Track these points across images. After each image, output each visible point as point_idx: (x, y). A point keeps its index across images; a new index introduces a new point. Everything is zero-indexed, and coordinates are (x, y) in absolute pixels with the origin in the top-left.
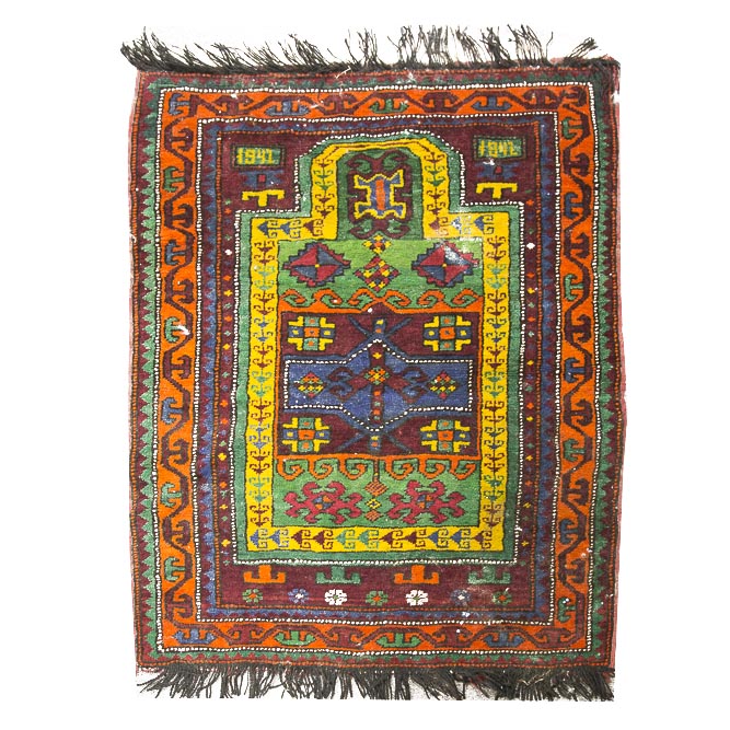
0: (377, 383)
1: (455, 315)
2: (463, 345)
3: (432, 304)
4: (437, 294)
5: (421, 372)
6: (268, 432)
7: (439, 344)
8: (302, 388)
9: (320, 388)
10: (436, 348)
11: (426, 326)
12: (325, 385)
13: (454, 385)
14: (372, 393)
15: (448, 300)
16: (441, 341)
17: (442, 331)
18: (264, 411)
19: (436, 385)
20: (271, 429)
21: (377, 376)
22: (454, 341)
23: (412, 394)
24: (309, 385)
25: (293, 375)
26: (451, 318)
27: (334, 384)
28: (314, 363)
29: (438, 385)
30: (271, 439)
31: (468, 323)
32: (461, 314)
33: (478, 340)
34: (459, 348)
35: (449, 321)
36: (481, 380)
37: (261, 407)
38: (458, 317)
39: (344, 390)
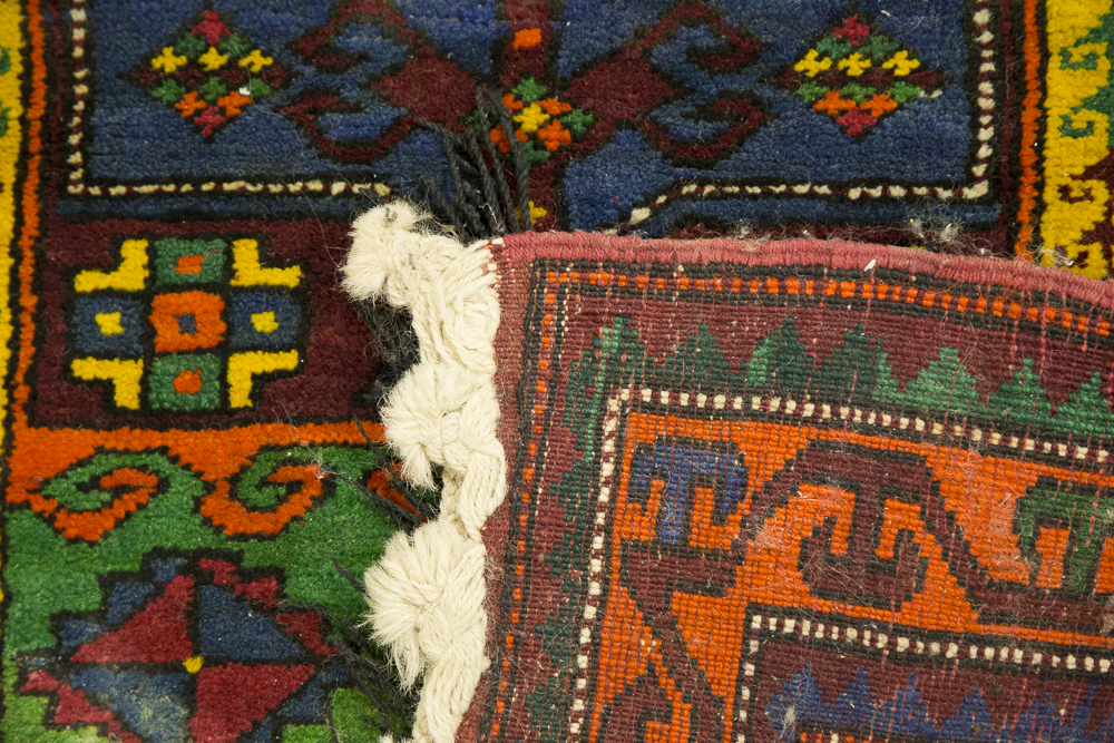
0: (530, 87)
1: (150, 415)
2: (111, 263)
3: (263, 469)
4: (236, 520)
5: (318, 138)
7: (229, 271)
8: (903, 64)
9: (810, 64)
10: (246, 253)
11: (289, 360)
12: (785, 76)
13: (160, 78)
14: (551, 44)
16: (222, 284)
17: (211, 330)
19: (245, 77)
21: (531, 118)
22: (156, 285)
23: (358, 39)
24: (865, 79)
25: (953, 128)
26: (165, 398)
27: (739, 84)
28: (840, 188)
29: (233, 75)
31: (86, 369)
32: (117, 418)
33: (37, 288)
34: (134, 252)
35: (182, 385)
36: (26, 100)
38: (134, 404)
39: (688, 52)
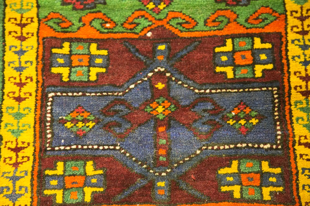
0: (161, 117)
1: (251, 36)
2: (264, 71)
3: (222, 25)
4: (228, 13)
5: (214, 104)
6: (26, 182)
7: (234, 71)
8: (69, 125)
9: (91, 124)
10: (230, 75)
11: (217, 50)
12: (97, 121)
13: (256, 117)
14: (156, 128)
15: (242, 20)
16: (236, 67)
17: (237, 56)
18: (20, 154)
19: (233, 118)
20: (29, 177)
21: (160, 109)
22: (252, 66)
23: (205, 128)
24: (78, 121)
25: (57, 110)
26: (247, 40)
27: (108, 119)
28: (84, 95)
29: (237, 118)
30: (29, 189)
31: (268, 46)
32: (259, 35)
33: (282, 65)
34: (259, 74)
35: (244, 44)
36: (290, 111)
37: (17, 150)
38: (255, 39)
39: (121, 126)
